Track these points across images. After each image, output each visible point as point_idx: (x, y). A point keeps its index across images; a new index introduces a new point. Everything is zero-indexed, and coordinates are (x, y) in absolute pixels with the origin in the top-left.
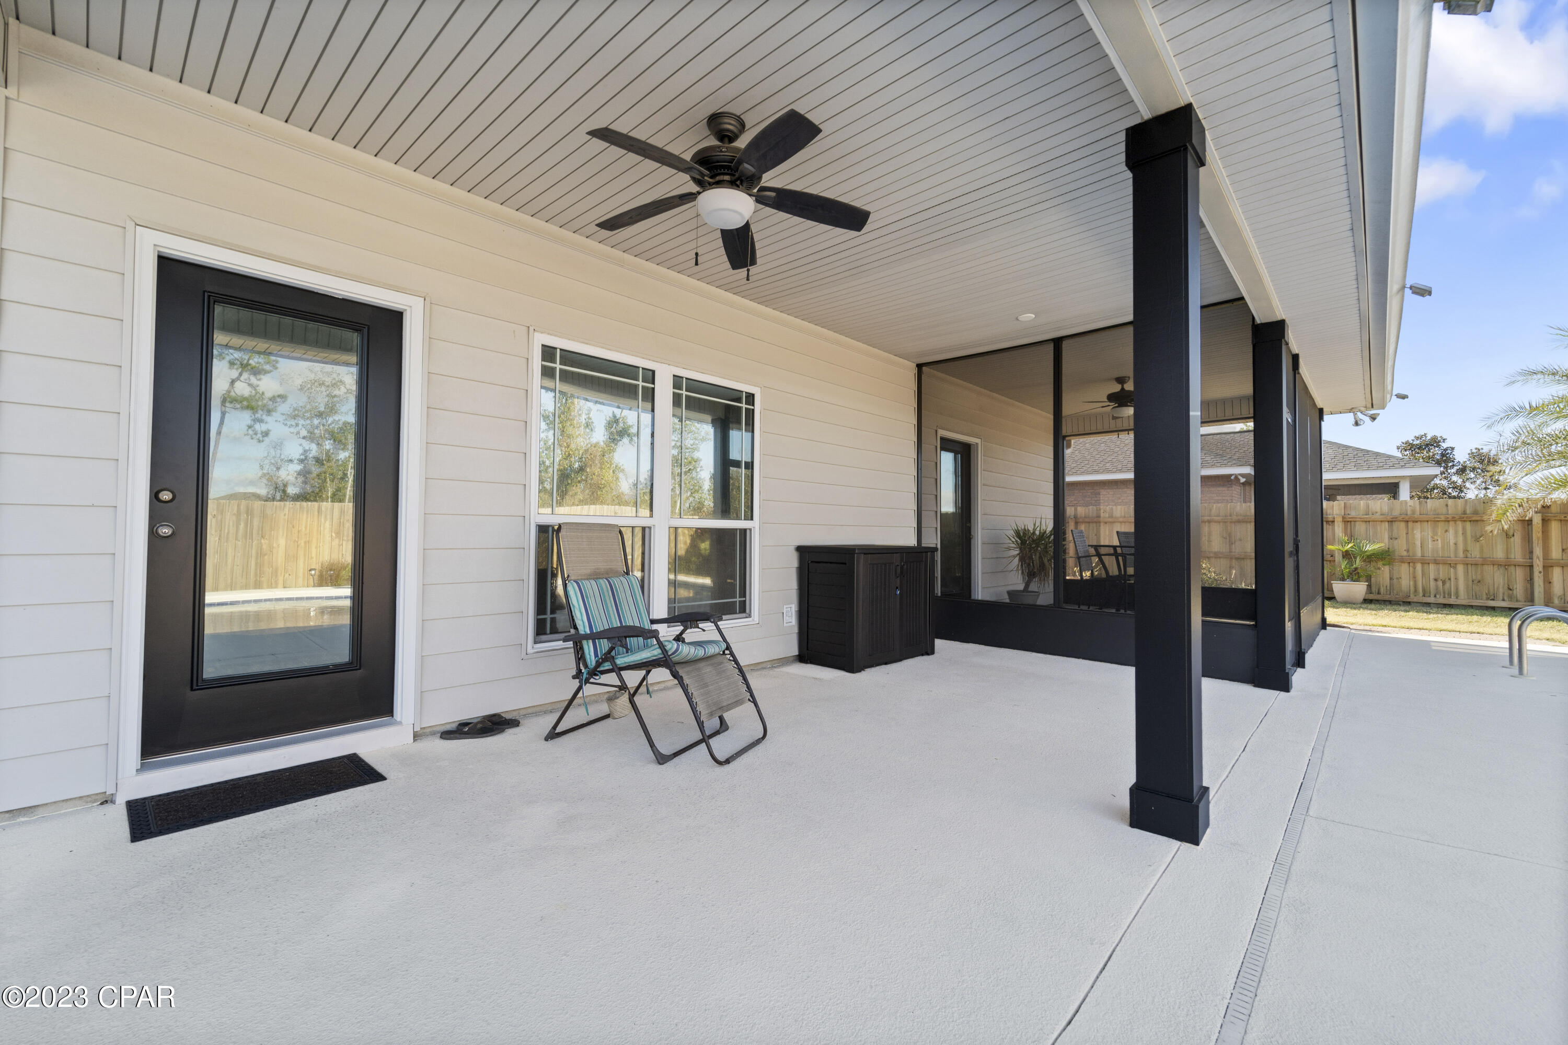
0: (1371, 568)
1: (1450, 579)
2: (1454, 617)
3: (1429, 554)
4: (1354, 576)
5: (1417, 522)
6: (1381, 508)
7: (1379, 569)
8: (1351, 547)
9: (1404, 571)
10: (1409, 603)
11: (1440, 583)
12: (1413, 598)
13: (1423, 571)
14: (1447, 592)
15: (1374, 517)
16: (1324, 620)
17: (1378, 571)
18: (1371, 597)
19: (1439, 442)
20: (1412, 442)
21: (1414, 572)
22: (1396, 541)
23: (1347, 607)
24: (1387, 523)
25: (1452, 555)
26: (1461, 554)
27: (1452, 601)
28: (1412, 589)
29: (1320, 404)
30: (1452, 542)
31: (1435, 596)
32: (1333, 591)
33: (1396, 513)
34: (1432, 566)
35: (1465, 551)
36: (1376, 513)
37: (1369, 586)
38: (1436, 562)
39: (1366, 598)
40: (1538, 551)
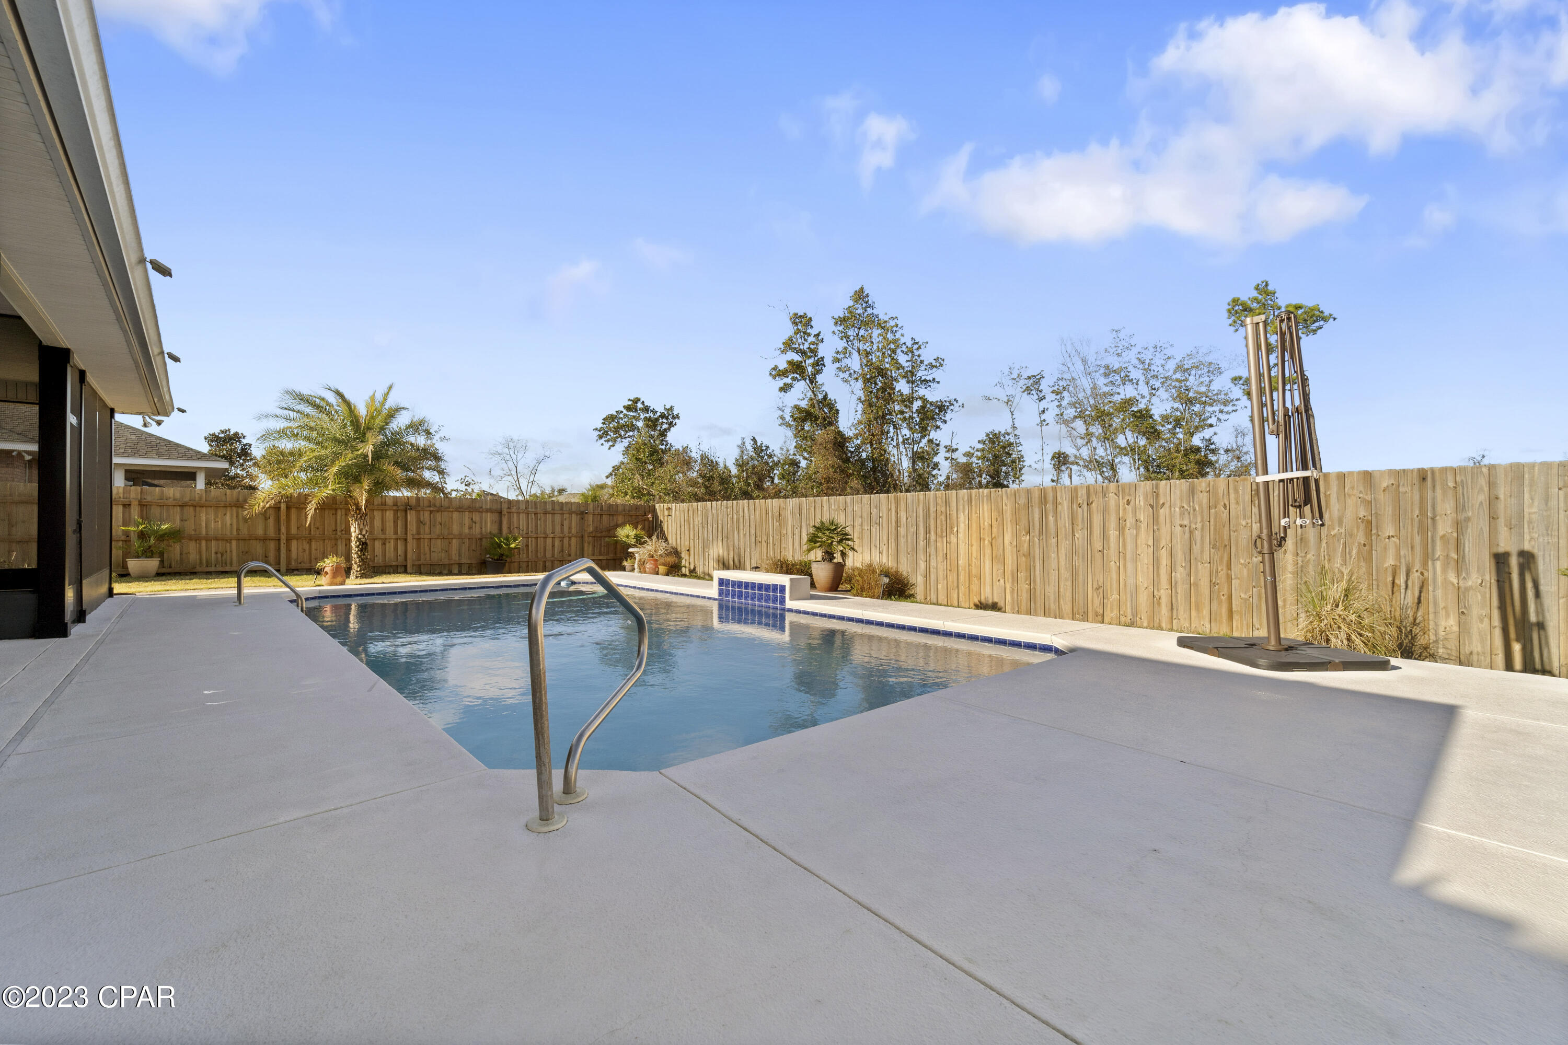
0: (163, 545)
1: (226, 552)
2: (226, 580)
3: (211, 533)
4: (148, 553)
5: (203, 507)
6: (174, 495)
7: (171, 546)
8: (144, 528)
9: (192, 547)
10: (195, 573)
11: (219, 555)
12: (198, 569)
13: (206, 546)
14: (224, 561)
15: (167, 502)
16: (111, 590)
17: (170, 548)
18: (163, 570)
19: (240, 437)
20: (217, 434)
21: (200, 547)
22: (186, 523)
23: (140, 581)
24: (179, 508)
25: (229, 534)
26: (235, 532)
27: (228, 569)
28: (198, 561)
29: (111, 404)
30: (229, 523)
31: (215, 566)
32: (127, 568)
33: (187, 499)
34: (213, 543)
35: (238, 530)
36: (170, 498)
37: (162, 562)
38: (217, 539)
39: (159, 572)
40: (283, 529)
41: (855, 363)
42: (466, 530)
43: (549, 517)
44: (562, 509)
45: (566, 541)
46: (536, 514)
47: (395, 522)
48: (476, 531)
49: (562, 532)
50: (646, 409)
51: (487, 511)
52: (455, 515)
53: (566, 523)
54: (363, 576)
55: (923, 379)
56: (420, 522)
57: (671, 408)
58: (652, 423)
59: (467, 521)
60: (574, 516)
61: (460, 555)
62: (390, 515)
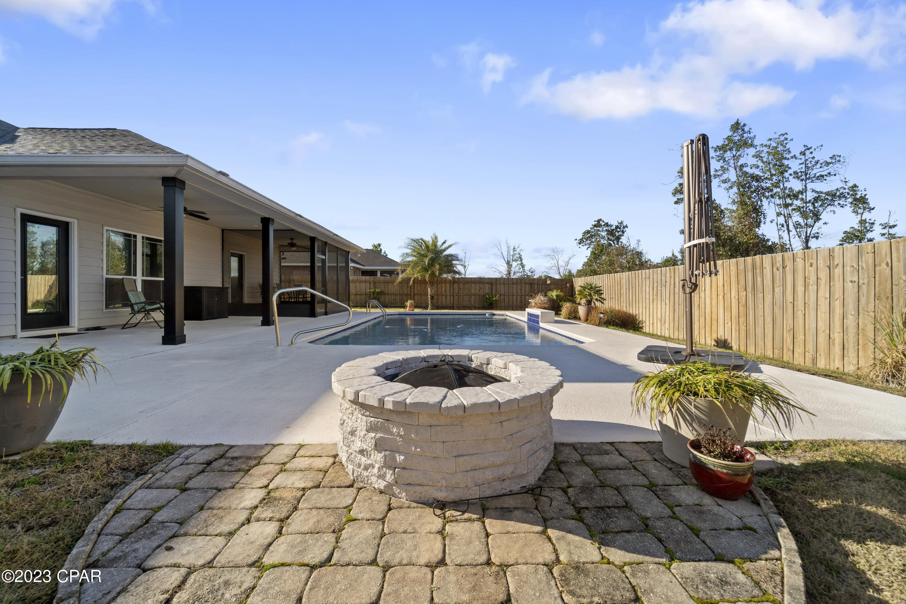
4: (375, 298)
8: (374, 290)
22: (385, 289)
29: (348, 250)
40: (412, 291)
41: (732, 175)
42: (478, 292)
43: (515, 286)
44: (521, 282)
45: (523, 297)
46: (508, 284)
47: (450, 288)
48: (482, 292)
49: (521, 293)
50: (607, 225)
51: (486, 283)
52: (473, 285)
53: (523, 289)
54: (432, 309)
55: (818, 175)
56: (459, 288)
57: (622, 223)
58: (611, 233)
59: (478, 287)
60: (527, 286)
61: (475, 303)
62: (448, 285)
